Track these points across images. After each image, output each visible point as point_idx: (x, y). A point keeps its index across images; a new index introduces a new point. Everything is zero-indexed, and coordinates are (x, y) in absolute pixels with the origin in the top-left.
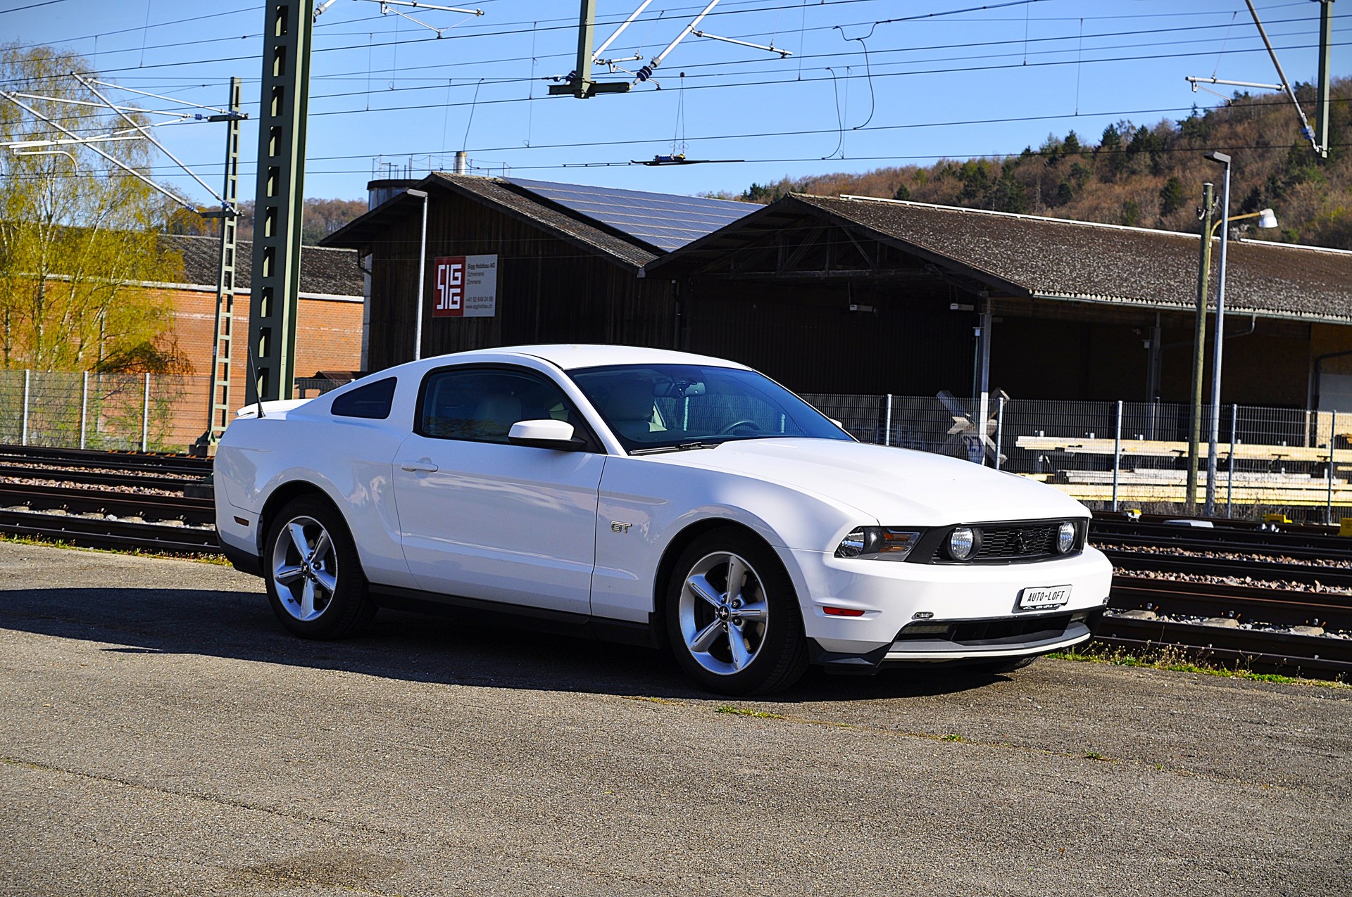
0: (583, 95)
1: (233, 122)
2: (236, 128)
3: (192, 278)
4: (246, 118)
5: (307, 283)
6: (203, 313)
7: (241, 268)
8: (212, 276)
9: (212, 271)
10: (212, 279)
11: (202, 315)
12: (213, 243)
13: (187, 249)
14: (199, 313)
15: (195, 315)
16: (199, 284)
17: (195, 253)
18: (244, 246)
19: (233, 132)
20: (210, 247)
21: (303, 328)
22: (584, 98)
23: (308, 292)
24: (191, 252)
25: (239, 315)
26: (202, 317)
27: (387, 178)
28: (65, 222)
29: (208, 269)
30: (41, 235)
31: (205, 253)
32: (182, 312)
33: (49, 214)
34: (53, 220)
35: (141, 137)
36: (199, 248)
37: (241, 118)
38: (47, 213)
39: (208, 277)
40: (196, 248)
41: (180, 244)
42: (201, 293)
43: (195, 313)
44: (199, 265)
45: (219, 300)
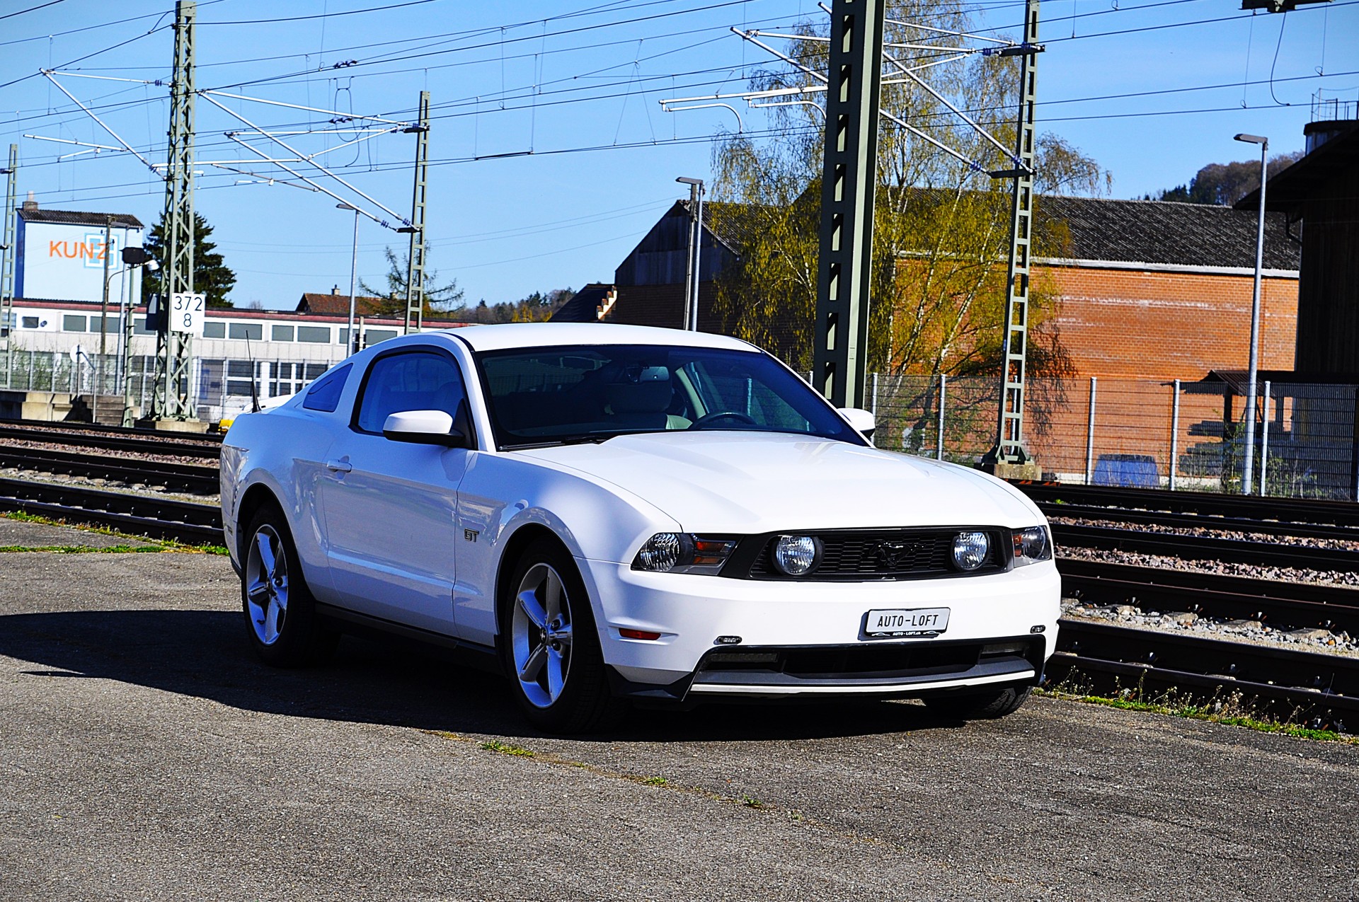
0: (1277, 9)
1: (1029, 56)
2: (1032, 64)
3: (1138, 255)
4: (1042, 50)
5: (1289, 257)
6: (1152, 299)
7: (1203, 241)
8: (1165, 251)
9: (1165, 245)
10: (1164, 255)
11: (1151, 301)
12: (1171, 208)
13: (1137, 217)
14: (1146, 299)
15: (1141, 302)
16: (1147, 262)
17: (1145, 223)
18: (1210, 212)
19: (1029, 68)
20: (1166, 215)
21: (1282, 316)
22: (1279, 12)
23: (1289, 269)
24: (1141, 221)
25: (1198, 301)
26: (1150, 304)
29: (1160, 243)
30: (890, 204)
31: (1159, 222)
32: (1125, 297)
34: (905, 185)
35: (907, 80)
36: (1152, 216)
37: (1037, 51)
39: (1160, 252)
40: (1149, 216)
41: (1128, 211)
42: (1149, 274)
43: (1141, 298)
44: (1149, 237)
45: (1011, 281)
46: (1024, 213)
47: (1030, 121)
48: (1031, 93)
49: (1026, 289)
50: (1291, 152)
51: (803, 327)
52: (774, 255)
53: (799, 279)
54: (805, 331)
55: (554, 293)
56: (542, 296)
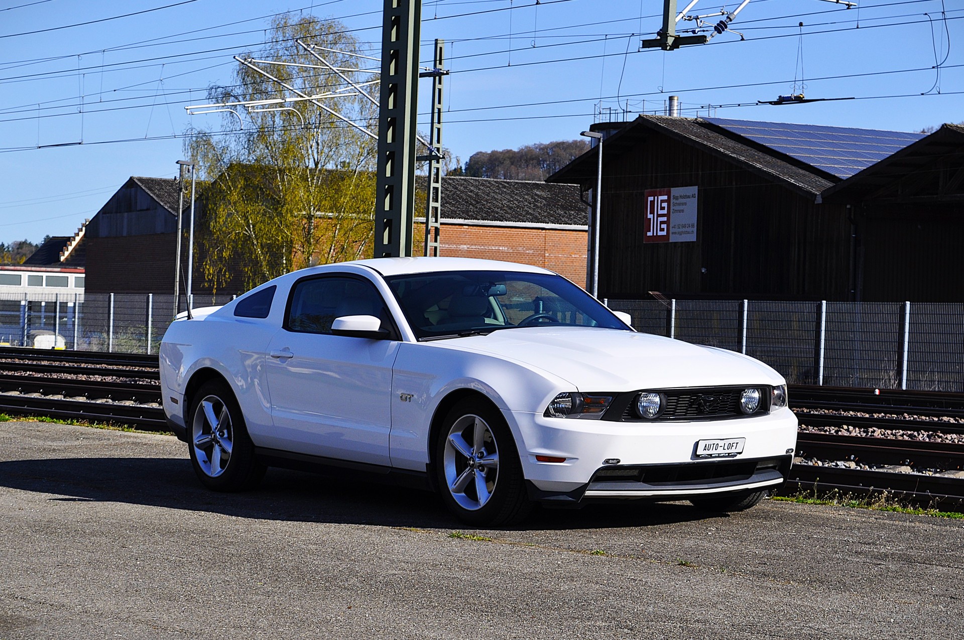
0: (668, 48)
1: (437, 78)
2: (440, 83)
3: (459, 214)
4: (447, 74)
5: (560, 215)
6: (469, 244)
7: (502, 204)
8: (477, 211)
9: (477, 208)
10: (476, 215)
11: (468, 246)
12: (479, 182)
13: (456, 188)
14: (465, 244)
15: (462, 246)
16: (465, 219)
17: (462, 192)
18: (506, 184)
19: (438, 86)
20: (476, 187)
21: (557, 255)
22: (669, 50)
23: (561, 224)
24: (459, 191)
25: (500, 246)
26: (468, 248)
27: (608, 121)
28: (330, 166)
29: (473, 206)
30: (309, 180)
31: (471, 191)
32: (451, 243)
33: (316, 161)
34: (319, 166)
36: (467, 187)
37: (444, 74)
38: (314, 160)
39: (474, 212)
40: (464, 187)
41: (450, 184)
42: (467, 227)
43: (462, 244)
44: (466, 202)
46: (436, 185)
47: (439, 122)
48: (439, 103)
49: (438, 237)
50: (533, 144)
51: (249, 266)
52: (229, 215)
53: (247, 231)
54: (251, 268)
55: (14, 244)
56: (6, 245)
